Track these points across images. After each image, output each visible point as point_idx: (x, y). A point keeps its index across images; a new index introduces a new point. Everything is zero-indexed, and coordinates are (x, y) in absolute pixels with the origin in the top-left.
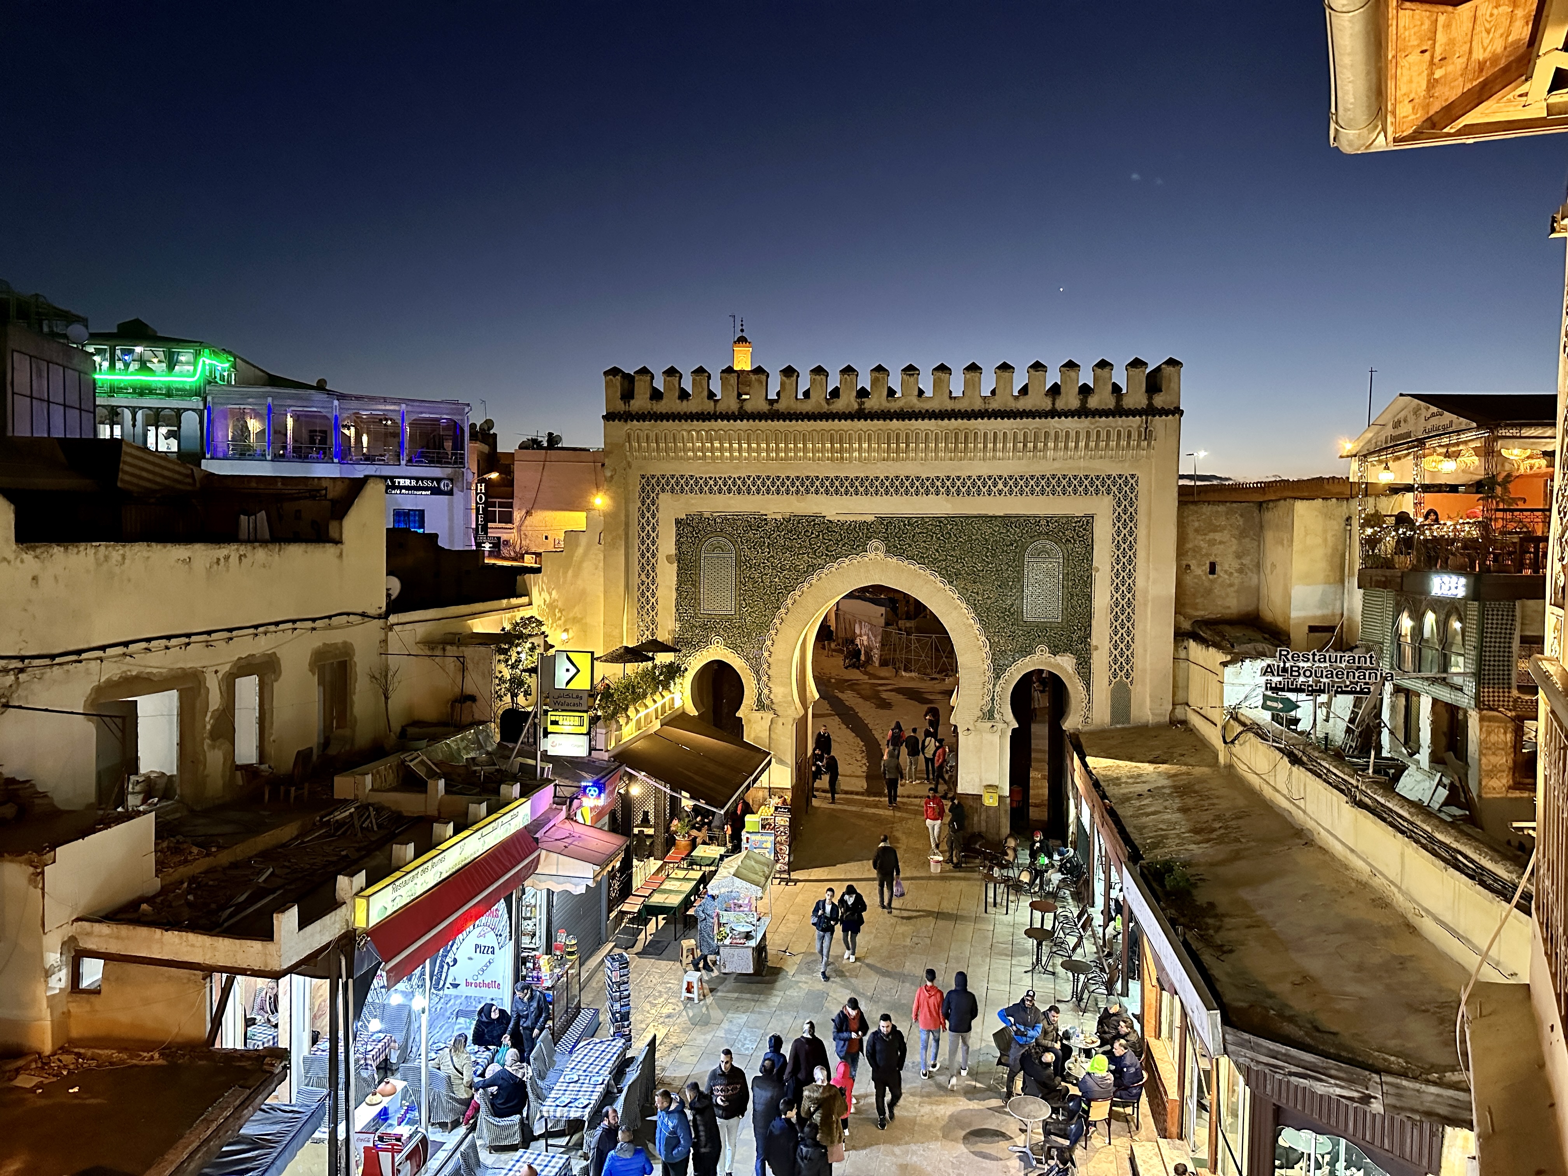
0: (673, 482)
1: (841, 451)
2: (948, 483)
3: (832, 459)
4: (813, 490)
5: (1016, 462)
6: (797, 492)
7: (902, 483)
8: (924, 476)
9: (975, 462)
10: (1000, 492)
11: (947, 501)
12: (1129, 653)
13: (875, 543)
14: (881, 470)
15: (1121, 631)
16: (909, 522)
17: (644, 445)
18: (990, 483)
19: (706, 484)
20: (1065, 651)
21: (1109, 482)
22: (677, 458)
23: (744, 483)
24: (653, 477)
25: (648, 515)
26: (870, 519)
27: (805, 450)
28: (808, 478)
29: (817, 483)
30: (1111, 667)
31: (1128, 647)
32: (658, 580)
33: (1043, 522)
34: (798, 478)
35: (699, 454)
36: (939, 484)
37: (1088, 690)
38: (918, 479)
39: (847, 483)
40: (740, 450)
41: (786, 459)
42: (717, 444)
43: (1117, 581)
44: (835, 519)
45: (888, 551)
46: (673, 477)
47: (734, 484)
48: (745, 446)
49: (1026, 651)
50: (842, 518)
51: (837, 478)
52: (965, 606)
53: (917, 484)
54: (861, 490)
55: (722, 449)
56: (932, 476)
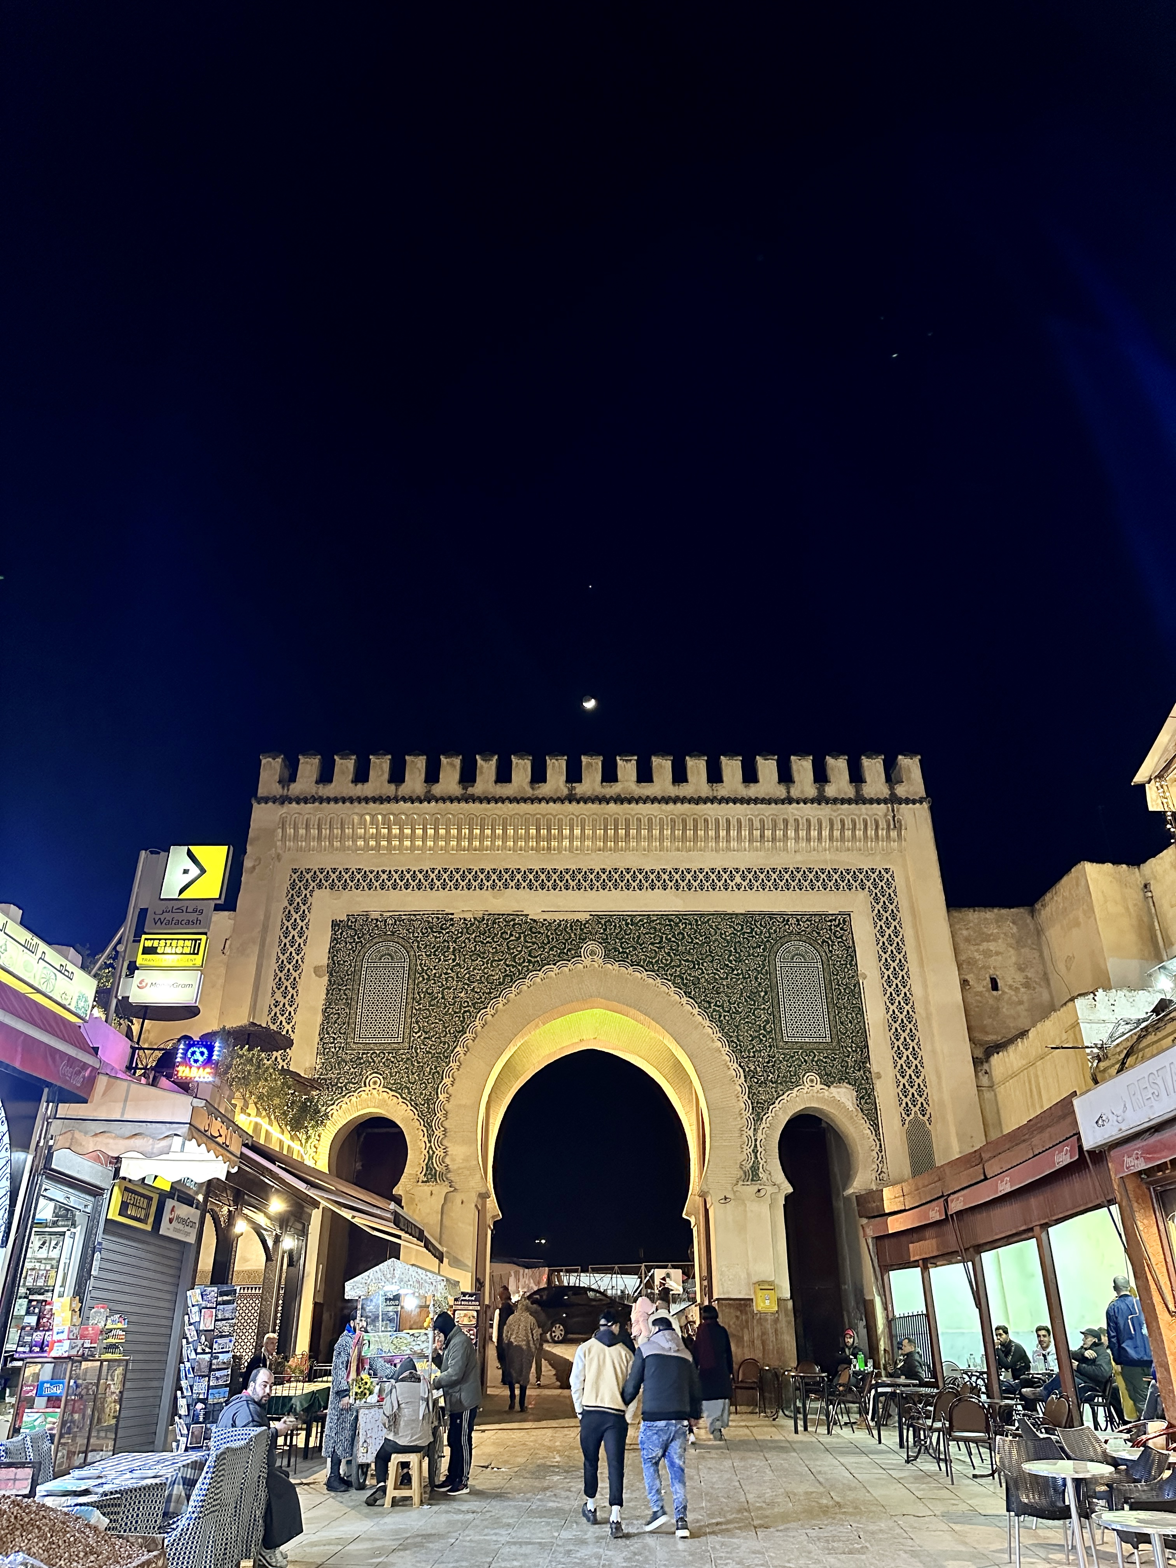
0: (334, 876)
1: (549, 839)
2: (677, 876)
3: (537, 849)
4: (512, 884)
5: (753, 854)
6: (493, 887)
7: (622, 877)
8: (648, 869)
9: (707, 854)
10: (739, 887)
11: (677, 896)
12: (919, 1081)
13: (590, 945)
14: (596, 861)
15: (906, 1053)
16: (631, 920)
17: (302, 832)
18: (725, 876)
19: (377, 878)
20: (840, 1080)
21: (861, 876)
22: (343, 849)
23: (426, 877)
24: (308, 871)
25: (295, 916)
26: (584, 917)
27: (505, 837)
28: (507, 871)
29: (519, 876)
30: (900, 1100)
31: (918, 1074)
32: (298, 1000)
33: (793, 921)
34: (494, 871)
35: (372, 843)
36: (666, 877)
37: (877, 1134)
38: (640, 871)
39: (555, 877)
40: (424, 838)
41: (481, 848)
42: (396, 831)
43: (890, 990)
44: (540, 917)
45: (607, 956)
46: (334, 870)
47: (414, 878)
48: (431, 832)
49: (791, 1081)
50: (549, 917)
51: (543, 870)
52: (708, 1023)
53: (640, 877)
54: (572, 884)
55: (401, 837)
56: (658, 868)
